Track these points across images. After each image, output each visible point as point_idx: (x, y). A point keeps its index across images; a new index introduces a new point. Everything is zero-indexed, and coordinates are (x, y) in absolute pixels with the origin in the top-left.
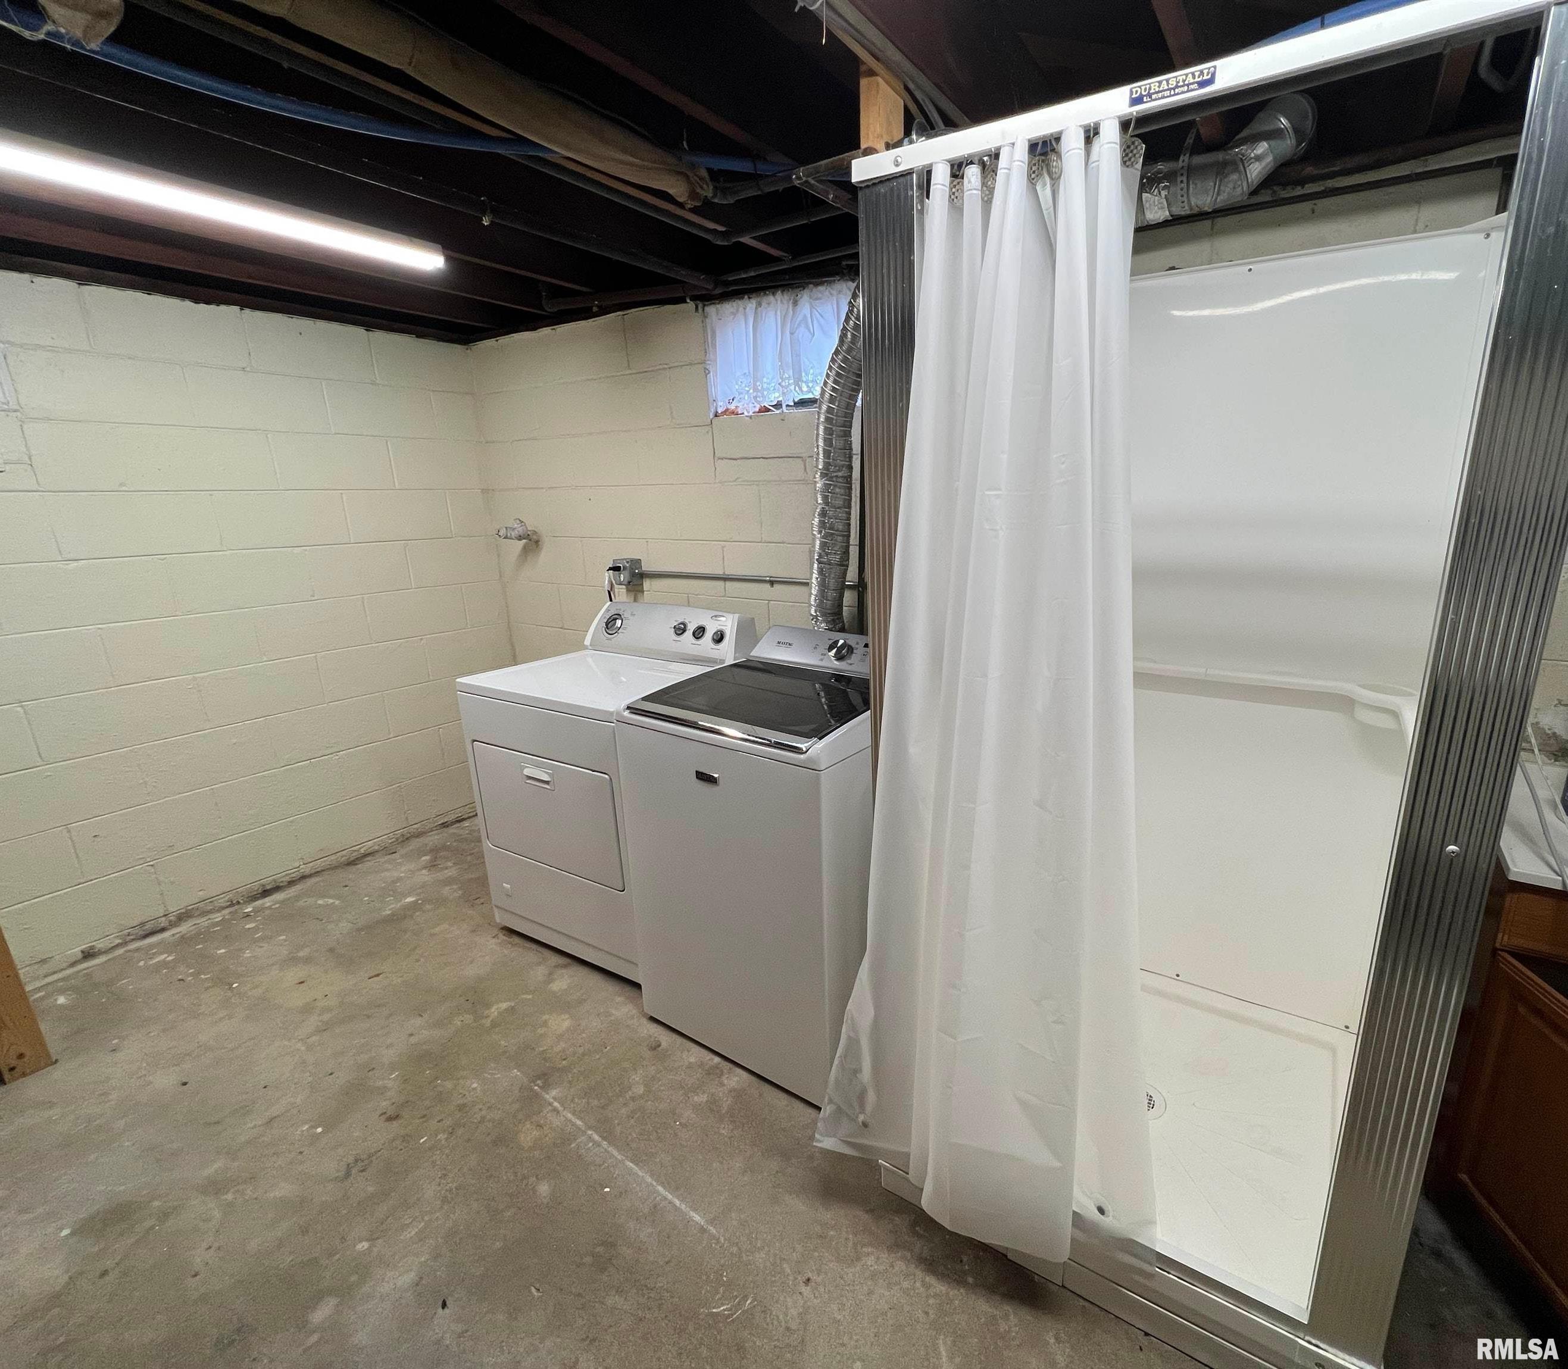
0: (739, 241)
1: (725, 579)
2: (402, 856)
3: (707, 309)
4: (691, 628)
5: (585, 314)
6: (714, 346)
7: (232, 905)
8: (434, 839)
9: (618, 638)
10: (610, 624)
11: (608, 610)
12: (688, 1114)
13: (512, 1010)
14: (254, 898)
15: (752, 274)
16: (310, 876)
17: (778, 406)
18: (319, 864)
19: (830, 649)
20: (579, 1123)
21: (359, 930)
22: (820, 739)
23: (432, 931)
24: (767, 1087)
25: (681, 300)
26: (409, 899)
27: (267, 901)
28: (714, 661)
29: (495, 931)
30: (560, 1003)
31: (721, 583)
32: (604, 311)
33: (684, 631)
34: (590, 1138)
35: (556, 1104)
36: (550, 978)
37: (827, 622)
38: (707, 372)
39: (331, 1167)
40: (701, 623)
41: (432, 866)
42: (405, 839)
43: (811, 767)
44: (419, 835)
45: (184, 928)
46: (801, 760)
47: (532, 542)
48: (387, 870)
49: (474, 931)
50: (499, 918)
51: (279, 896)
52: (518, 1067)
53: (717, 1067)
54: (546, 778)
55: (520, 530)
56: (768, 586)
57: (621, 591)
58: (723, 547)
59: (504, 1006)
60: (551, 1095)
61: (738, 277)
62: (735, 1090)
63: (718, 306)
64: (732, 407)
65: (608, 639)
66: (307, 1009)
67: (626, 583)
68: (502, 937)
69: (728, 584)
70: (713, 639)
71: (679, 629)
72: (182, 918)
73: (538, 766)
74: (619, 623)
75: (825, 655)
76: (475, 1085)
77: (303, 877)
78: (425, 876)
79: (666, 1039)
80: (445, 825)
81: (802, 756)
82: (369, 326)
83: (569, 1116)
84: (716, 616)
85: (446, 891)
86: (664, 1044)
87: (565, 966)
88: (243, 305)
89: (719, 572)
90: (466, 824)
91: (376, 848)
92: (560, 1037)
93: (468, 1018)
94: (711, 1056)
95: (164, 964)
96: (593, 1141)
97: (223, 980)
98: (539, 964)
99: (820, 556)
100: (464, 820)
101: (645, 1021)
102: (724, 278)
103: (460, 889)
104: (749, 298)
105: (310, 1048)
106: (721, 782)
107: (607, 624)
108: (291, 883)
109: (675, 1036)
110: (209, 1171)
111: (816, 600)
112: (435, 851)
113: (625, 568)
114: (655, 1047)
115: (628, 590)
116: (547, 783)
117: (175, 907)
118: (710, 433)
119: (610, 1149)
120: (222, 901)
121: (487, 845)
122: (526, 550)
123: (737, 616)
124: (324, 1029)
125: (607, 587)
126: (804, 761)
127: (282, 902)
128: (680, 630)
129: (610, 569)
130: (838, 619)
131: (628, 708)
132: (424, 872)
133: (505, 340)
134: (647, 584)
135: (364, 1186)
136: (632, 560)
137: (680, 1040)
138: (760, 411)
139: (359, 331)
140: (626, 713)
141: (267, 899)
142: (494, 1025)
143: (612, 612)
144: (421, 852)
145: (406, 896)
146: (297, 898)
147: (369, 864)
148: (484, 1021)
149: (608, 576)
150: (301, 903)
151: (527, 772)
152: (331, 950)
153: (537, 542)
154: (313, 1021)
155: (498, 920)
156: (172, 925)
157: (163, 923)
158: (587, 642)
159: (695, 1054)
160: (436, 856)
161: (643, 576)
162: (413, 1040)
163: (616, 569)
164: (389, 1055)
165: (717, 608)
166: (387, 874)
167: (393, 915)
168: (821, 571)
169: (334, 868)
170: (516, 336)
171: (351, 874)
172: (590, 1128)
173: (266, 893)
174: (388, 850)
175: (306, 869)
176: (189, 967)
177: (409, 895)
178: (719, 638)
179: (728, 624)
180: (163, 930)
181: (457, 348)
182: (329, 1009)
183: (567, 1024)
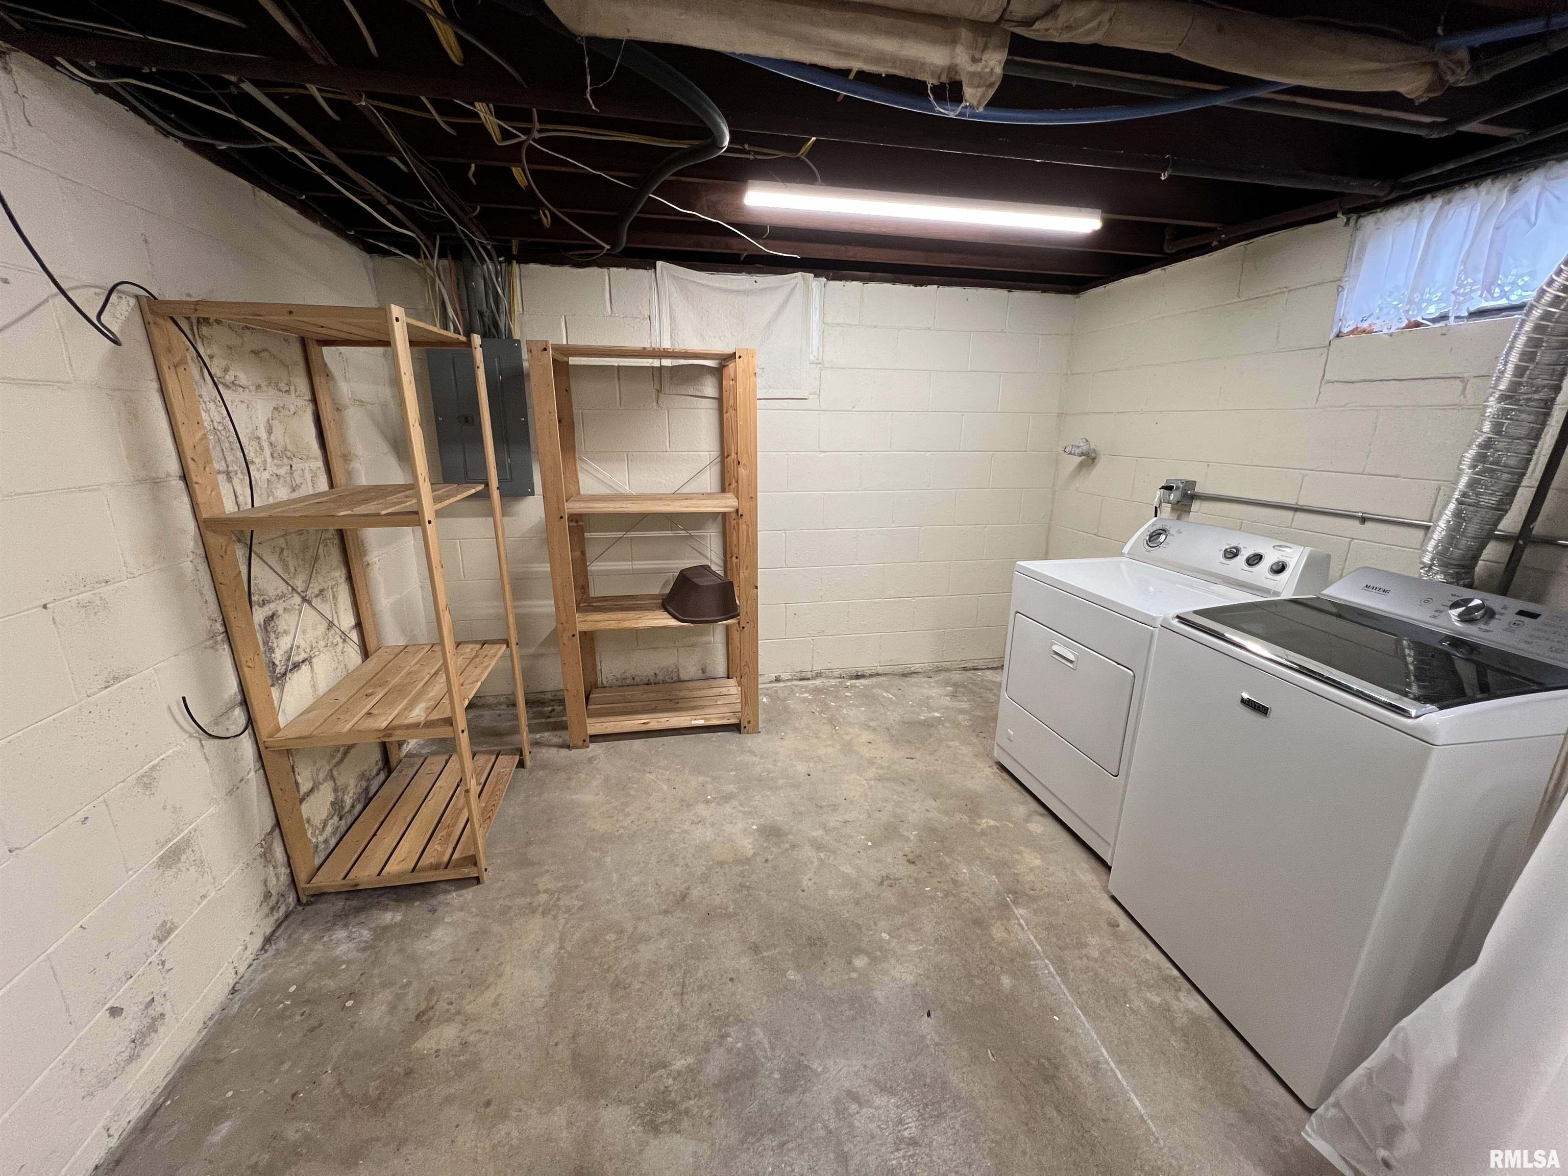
0: (1458, 131)
1: (1296, 509)
2: (937, 682)
3: (1362, 220)
4: (1245, 554)
5: (1205, 249)
6: (1359, 259)
7: (840, 678)
8: (957, 676)
9: (1156, 552)
10: (1154, 537)
11: (1153, 525)
12: (1138, 1003)
13: (997, 828)
14: (851, 678)
15: (1451, 166)
16: (881, 675)
17: (1444, 317)
18: (888, 669)
19: (1455, 605)
20: (1038, 947)
21: (905, 723)
22: (1441, 708)
23: (948, 743)
24: (1230, 1033)
25: (1333, 216)
26: (936, 714)
27: (857, 682)
28: (1267, 591)
29: (991, 763)
30: (1032, 842)
31: (1290, 514)
32: (1224, 244)
33: (1236, 555)
34: (1046, 965)
35: (1022, 921)
36: (1028, 819)
37: (1446, 574)
38: (1339, 289)
39: (875, 872)
40: (1259, 551)
41: (953, 696)
42: (939, 670)
43: (1424, 740)
44: (948, 670)
45: (818, 682)
46: (1405, 725)
47: (1089, 459)
48: (925, 688)
49: (976, 756)
50: (997, 754)
51: (863, 681)
52: (998, 876)
53: (1175, 979)
54: (1072, 658)
55: (1085, 448)
56: (1356, 523)
57: (1166, 509)
58: (1304, 476)
59: (992, 822)
60: (1020, 912)
61: (1428, 174)
62: (1192, 1013)
63: (1380, 215)
64: (1365, 325)
65: (1149, 551)
66: (871, 762)
67: (1174, 502)
68: (995, 769)
69: (1299, 515)
70: (1271, 569)
71: (1231, 552)
72: (818, 675)
73: (1066, 646)
74: (1163, 537)
75: (1441, 612)
76: (965, 871)
77: (878, 674)
78: (947, 702)
79: (1124, 923)
80: (965, 669)
81: (1409, 721)
82: (1010, 288)
83: (1032, 938)
84: (1280, 546)
85: (960, 717)
86: (1122, 927)
87: (1041, 815)
88: (940, 284)
89: (1291, 501)
90: (979, 673)
91: (920, 670)
92: (1032, 870)
93: (966, 819)
94: (1169, 965)
95: (806, 699)
96: (1049, 970)
97: (832, 722)
98: (1022, 803)
99: (1464, 495)
100: (977, 669)
101: (1106, 897)
102: (1403, 180)
103: (970, 720)
104: (1433, 197)
105: (871, 787)
106: (1272, 714)
107: (1151, 536)
108: (871, 676)
109: (1134, 927)
110: (815, 834)
111: (1437, 546)
112: (956, 685)
113: (1178, 488)
114: (1114, 925)
115: (1173, 509)
116: (1071, 662)
117: (817, 668)
118: (1324, 357)
119: (1062, 986)
120: (836, 674)
121: (1004, 695)
122: (1081, 466)
123: (1308, 550)
124: (879, 779)
125: (1156, 502)
126: (1414, 728)
127: (865, 686)
128: (1232, 554)
129: (1163, 488)
130: (1465, 573)
131: (1178, 617)
132: (948, 698)
133: (1111, 286)
134: (1196, 505)
135: (890, 897)
136: (1187, 482)
137: (1138, 932)
138: (1408, 327)
139: (1002, 293)
140: (1175, 622)
141: (857, 681)
142: (983, 833)
143: (1158, 526)
144: (947, 683)
145: (934, 711)
146: (873, 686)
147: (913, 680)
148: (976, 827)
149: (1159, 493)
150: (875, 691)
151: (1055, 648)
152: (888, 729)
153: (1094, 459)
154: (872, 772)
155: (995, 755)
156: (814, 678)
157: (809, 675)
158: (1126, 550)
159: (1152, 954)
160: (958, 690)
161: (1194, 497)
162: (929, 815)
163: (1169, 488)
164: (913, 818)
165: (1284, 537)
166: (925, 691)
167: (925, 721)
168: (1457, 514)
169: (893, 674)
170: (1124, 281)
171: (903, 683)
172: (1048, 958)
173: (858, 677)
174: (928, 674)
175: (880, 670)
176: (817, 706)
177: (937, 711)
178: (1279, 569)
179: (1295, 557)
180: (808, 679)
181: (1069, 297)
182: (882, 767)
183: (1037, 862)
